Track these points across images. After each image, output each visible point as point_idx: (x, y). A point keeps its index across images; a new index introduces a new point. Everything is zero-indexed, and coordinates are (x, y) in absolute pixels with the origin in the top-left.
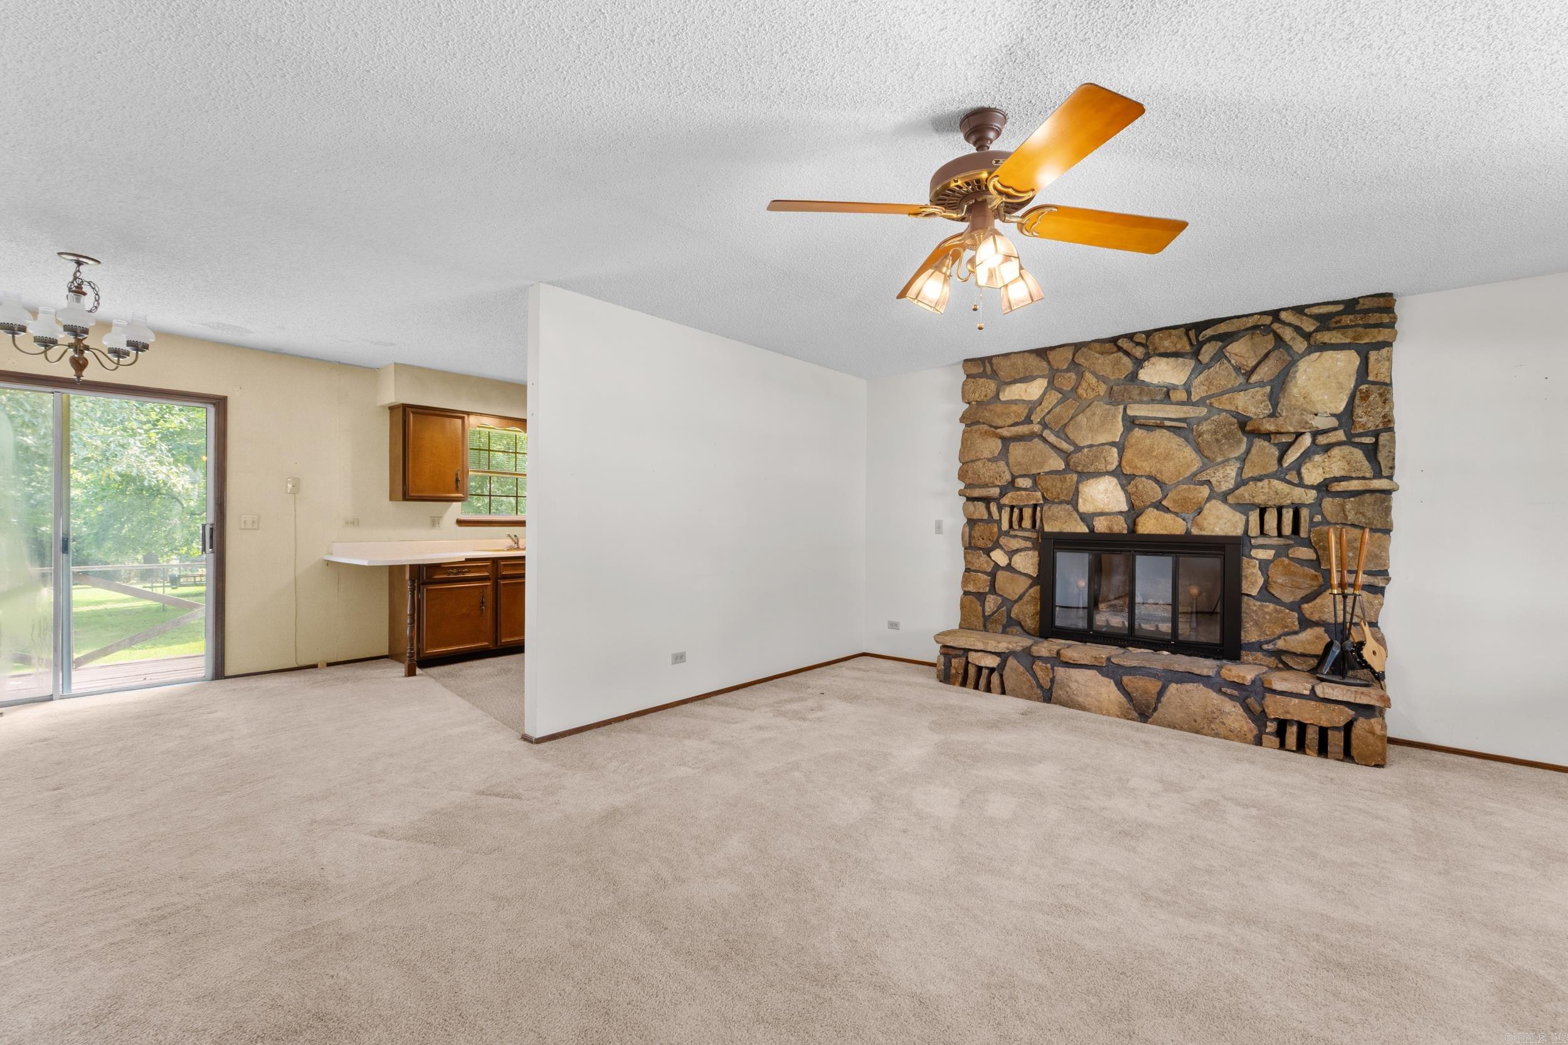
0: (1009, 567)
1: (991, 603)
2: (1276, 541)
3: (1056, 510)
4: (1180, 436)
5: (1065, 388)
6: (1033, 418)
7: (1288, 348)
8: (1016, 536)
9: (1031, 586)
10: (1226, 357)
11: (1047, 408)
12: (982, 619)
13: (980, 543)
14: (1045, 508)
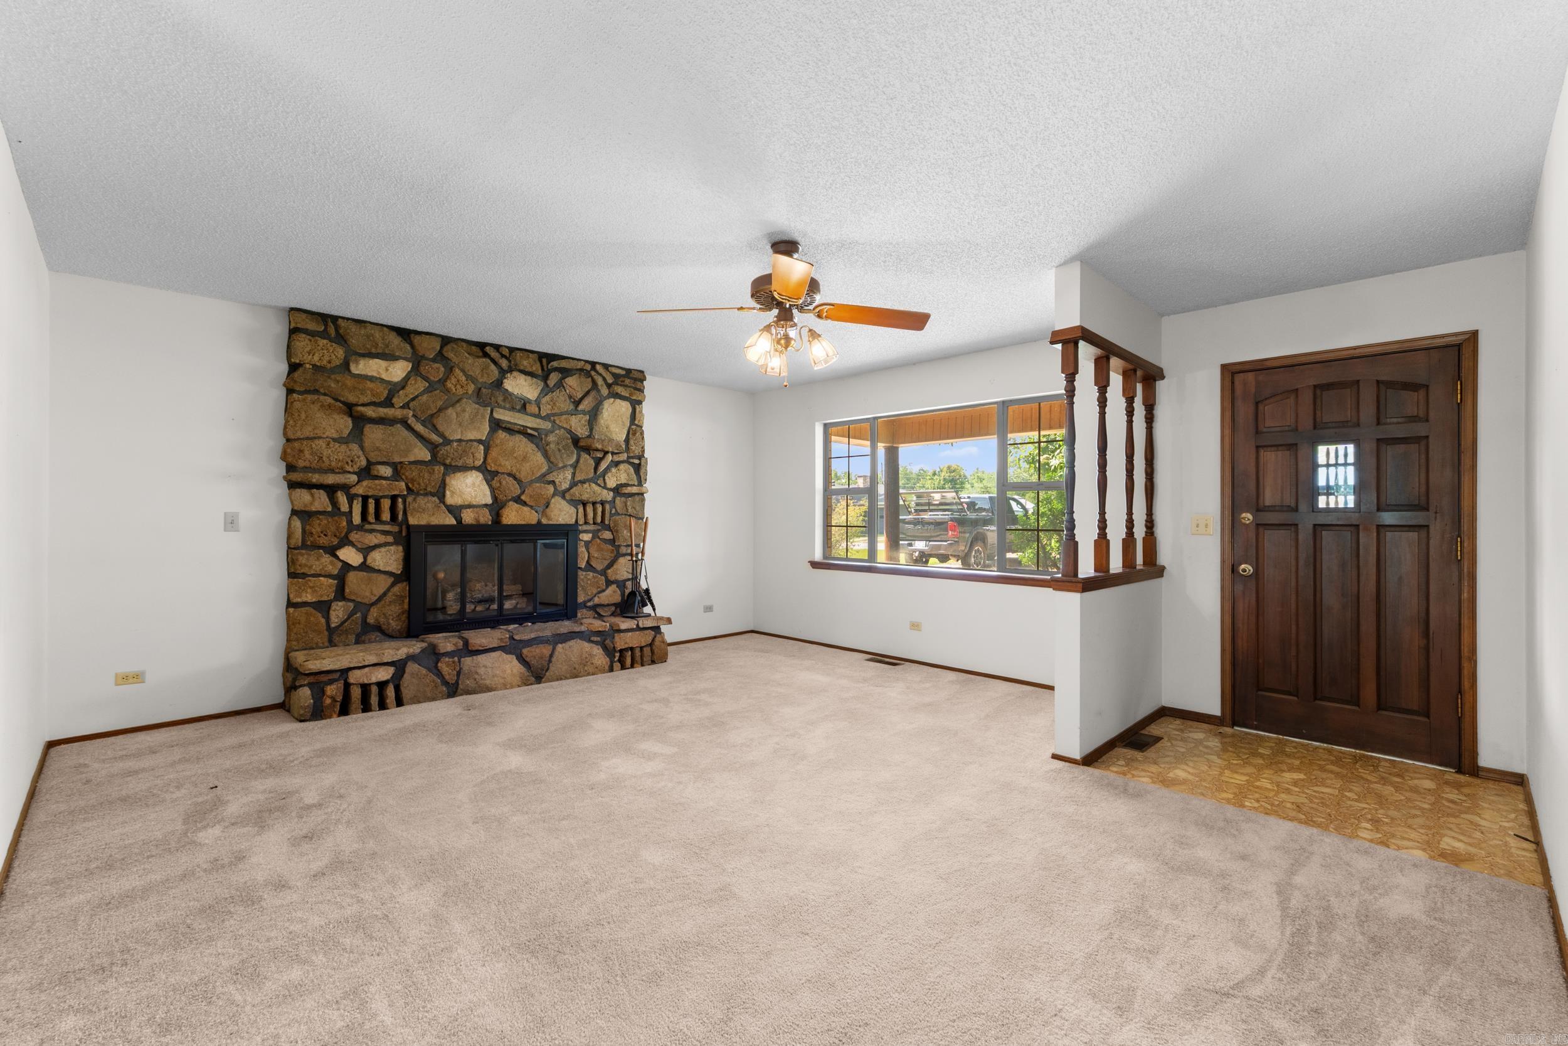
0: (364, 567)
1: (338, 612)
2: (591, 527)
3: (422, 501)
4: (532, 442)
5: (432, 378)
6: (394, 400)
7: (599, 391)
8: (372, 531)
9: (393, 585)
10: (564, 387)
11: (412, 393)
12: (326, 633)
13: (324, 541)
14: (410, 499)
